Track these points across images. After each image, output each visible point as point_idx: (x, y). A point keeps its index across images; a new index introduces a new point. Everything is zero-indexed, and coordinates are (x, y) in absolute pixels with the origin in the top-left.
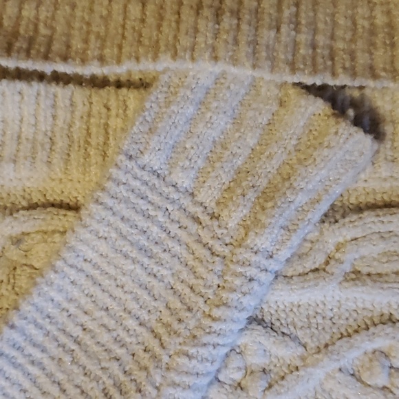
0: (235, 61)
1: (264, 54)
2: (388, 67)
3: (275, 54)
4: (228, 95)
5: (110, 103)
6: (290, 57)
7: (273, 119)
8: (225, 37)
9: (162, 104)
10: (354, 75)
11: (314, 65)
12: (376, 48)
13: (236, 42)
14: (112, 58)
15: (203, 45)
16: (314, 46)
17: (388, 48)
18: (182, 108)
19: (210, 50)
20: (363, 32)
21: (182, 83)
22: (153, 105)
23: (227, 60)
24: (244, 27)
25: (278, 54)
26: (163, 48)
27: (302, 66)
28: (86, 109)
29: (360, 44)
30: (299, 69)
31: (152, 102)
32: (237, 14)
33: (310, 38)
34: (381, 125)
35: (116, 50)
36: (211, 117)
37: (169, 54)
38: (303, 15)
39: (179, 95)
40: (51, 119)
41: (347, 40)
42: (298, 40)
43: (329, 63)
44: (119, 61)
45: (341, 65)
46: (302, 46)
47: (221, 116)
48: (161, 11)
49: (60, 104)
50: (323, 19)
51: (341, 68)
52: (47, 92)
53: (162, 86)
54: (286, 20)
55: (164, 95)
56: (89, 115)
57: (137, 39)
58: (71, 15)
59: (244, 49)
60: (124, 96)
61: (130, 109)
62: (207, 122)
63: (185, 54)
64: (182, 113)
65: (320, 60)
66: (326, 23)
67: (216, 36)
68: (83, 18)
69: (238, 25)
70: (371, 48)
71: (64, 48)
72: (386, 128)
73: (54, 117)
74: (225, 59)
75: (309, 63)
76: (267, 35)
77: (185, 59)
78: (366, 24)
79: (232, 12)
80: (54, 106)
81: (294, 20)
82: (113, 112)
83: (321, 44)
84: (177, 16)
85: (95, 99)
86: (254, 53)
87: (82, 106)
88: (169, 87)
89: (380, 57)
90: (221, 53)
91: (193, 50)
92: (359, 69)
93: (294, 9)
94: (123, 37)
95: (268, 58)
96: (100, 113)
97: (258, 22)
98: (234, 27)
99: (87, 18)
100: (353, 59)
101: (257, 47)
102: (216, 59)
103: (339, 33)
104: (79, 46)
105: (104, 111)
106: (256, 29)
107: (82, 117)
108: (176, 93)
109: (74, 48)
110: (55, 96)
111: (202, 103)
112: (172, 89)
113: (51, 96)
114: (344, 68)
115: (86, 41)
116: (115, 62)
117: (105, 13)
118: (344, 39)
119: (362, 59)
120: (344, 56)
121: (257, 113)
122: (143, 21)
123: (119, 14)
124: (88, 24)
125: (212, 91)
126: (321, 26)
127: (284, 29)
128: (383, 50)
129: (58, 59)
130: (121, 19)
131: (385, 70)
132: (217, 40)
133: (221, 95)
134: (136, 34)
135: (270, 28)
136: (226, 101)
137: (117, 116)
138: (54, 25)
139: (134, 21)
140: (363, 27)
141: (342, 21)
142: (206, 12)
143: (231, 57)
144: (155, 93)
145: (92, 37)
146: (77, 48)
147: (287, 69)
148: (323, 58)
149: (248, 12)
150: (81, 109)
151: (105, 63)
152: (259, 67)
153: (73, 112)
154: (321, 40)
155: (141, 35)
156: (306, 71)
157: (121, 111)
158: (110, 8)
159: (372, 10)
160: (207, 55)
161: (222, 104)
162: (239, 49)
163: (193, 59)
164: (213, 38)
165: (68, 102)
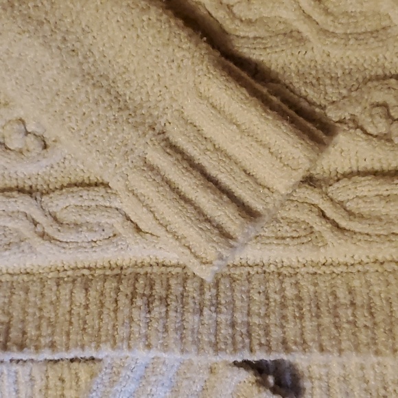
0: (165, 348)
1: (190, 339)
2: (298, 339)
3: (200, 337)
4: (164, 369)
5: (64, 376)
6: (213, 339)
7: (206, 386)
8: (156, 326)
9: (107, 384)
10: (269, 349)
11: (234, 343)
12: (287, 321)
13: (166, 329)
14: (61, 345)
15: (137, 335)
16: (233, 325)
17: (298, 321)
18: (124, 386)
19: (144, 339)
20: (275, 307)
21: (123, 363)
22: (99, 386)
23: (159, 347)
24: (172, 314)
25: (202, 337)
26: (103, 338)
27: (223, 347)
28: (44, 383)
29: (273, 319)
30: (221, 350)
31: (98, 384)
32: (165, 301)
33: (229, 317)
34: (301, 381)
35: (64, 338)
36: (151, 390)
37: (109, 345)
38: (222, 295)
39: (120, 375)
40: (14, 394)
41: (262, 315)
42: (219, 320)
43: (247, 341)
44: (68, 349)
45: (258, 342)
46: (222, 326)
47: (159, 388)
48: (102, 298)
49: (21, 380)
50: (240, 298)
51: (258, 344)
52: (9, 371)
53: (106, 368)
54: (207, 303)
55: (108, 377)
56: (47, 388)
57: (82, 326)
58: (25, 300)
59: (173, 336)
60: (75, 370)
61: (81, 381)
62: (148, 395)
63: (122, 345)
64: (125, 391)
65: (239, 338)
66: (242, 300)
67: (148, 325)
68: (36, 304)
69: (167, 312)
70: (283, 321)
71: (21, 335)
72: (305, 384)
73: (17, 391)
74: (157, 347)
75: (229, 342)
76: (192, 320)
77: (123, 349)
78: (278, 297)
79: (161, 299)
80: (16, 382)
81: (214, 301)
82: (67, 384)
83: (239, 321)
84: (115, 305)
85: (51, 373)
86: (182, 338)
87: (40, 381)
88: (112, 368)
89: (292, 330)
90: (153, 341)
91: (129, 339)
92: (273, 343)
93: (214, 291)
94: (71, 323)
95: (194, 342)
96: (55, 386)
97: (183, 307)
98: (163, 315)
99: (39, 303)
100: (267, 334)
101: (184, 332)
102: (149, 346)
103: (254, 308)
104: (33, 334)
105: (59, 383)
106: (183, 314)
107: (40, 390)
108: (119, 373)
109: (29, 335)
110: (16, 373)
111: (142, 377)
112: (114, 369)
113: (13, 374)
114: (261, 345)
115: (38, 328)
116: (64, 349)
117: (54, 298)
118: (259, 315)
119: (276, 333)
120: (260, 332)
121: (191, 382)
122: (87, 307)
123: (66, 300)
124: (41, 309)
125: (151, 366)
126: (238, 303)
127: (206, 312)
128: (293, 324)
129: (15, 348)
130: (68, 305)
131: (295, 343)
132: (150, 328)
133: (158, 370)
134: (81, 322)
135: (194, 313)
136: (163, 375)
137: (71, 388)
138: (11, 311)
139: (79, 307)
140: (275, 301)
141: (256, 297)
142: (139, 302)
143: (162, 344)
144: (100, 376)
145: (44, 324)
146: (31, 335)
147: (211, 351)
148: (241, 336)
149: (174, 298)
150: (39, 384)
151: (55, 350)
152: (187, 352)
153: (33, 386)
154: (239, 317)
155: (85, 323)
156: (228, 351)
157: (74, 383)
158: (58, 293)
159: (282, 282)
160: (141, 345)
161: (160, 377)
162: (168, 336)
163: (129, 347)
164: (145, 328)
165: (27, 378)
